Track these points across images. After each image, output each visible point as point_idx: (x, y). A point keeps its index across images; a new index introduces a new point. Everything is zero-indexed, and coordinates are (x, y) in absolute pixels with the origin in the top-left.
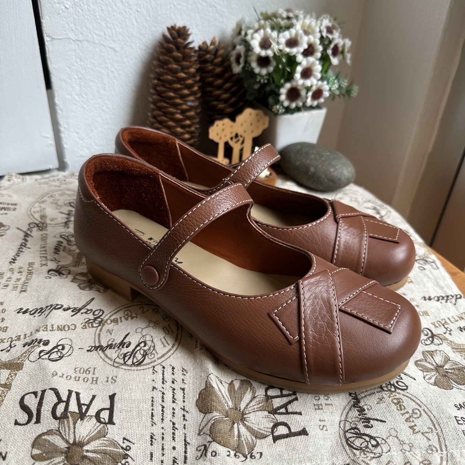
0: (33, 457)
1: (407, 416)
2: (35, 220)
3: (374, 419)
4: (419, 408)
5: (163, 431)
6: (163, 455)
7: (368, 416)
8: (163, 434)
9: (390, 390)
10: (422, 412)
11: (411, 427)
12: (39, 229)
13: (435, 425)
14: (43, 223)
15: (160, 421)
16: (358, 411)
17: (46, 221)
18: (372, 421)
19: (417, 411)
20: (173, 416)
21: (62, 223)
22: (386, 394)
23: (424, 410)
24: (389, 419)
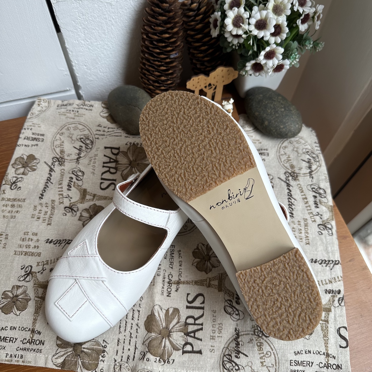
0: (57, 345)
1: (262, 355)
2: (56, 155)
3: (242, 353)
4: (271, 351)
5: (124, 337)
6: (123, 353)
7: (240, 349)
8: (124, 339)
9: (258, 335)
10: (272, 354)
11: (262, 363)
12: (59, 164)
13: (277, 363)
14: (62, 158)
15: (124, 331)
16: (236, 344)
17: (64, 156)
18: (240, 354)
19: (269, 353)
20: (131, 328)
21: (74, 160)
22: (255, 338)
23: (274, 353)
24: (250, 355)
